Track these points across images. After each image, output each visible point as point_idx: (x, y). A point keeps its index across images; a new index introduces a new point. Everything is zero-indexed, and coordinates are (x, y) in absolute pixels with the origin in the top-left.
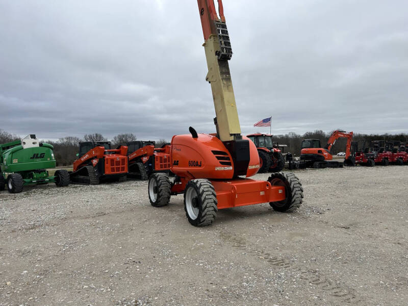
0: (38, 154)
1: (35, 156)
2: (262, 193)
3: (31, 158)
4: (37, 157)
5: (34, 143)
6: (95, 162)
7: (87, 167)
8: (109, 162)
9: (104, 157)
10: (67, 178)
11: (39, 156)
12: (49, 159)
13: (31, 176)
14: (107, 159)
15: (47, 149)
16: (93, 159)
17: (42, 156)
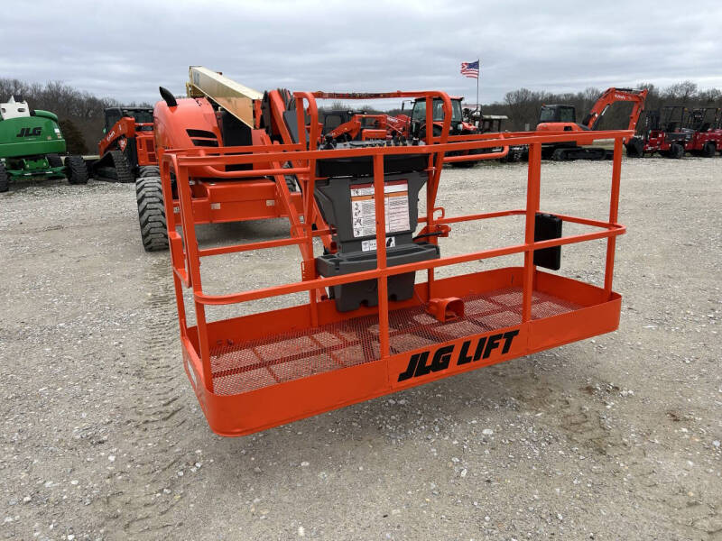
0: (28, 129)
1: (25, 133)
2: (269, 203)
3: (18, 136)
4: (28, 135)
5: (20, 110)
6: (123, 143)
7: (112, 152)
8: (144, 145)
9: (136, 136)
10: (81, 171)
11: (31, 132)
12: (49, 138)
13: (22, 166)
14: (140, 139)
15: (47, 120)
16: (120, 138)
17: (37, 132)
